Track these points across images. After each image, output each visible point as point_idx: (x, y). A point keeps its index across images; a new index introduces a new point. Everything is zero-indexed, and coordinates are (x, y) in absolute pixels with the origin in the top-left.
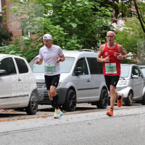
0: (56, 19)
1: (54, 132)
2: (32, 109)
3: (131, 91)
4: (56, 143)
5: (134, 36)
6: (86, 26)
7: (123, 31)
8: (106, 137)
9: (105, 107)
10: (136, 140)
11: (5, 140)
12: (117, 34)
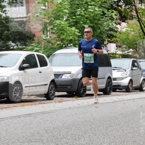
0: (71, 22)
1: (68, 114)
2: (51, 95)
3: (131, 81)
4: (69, 122)
5: (135, 35)
6: (95, 27)
7: (126, 32)
8: (109, 118)
9: (110, 93)
10: (133, 120)
11: (28, 121)
12: (120, 34)
